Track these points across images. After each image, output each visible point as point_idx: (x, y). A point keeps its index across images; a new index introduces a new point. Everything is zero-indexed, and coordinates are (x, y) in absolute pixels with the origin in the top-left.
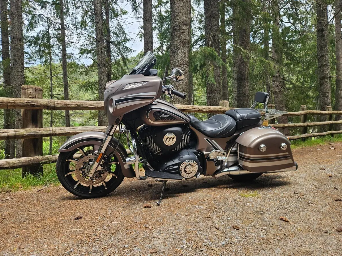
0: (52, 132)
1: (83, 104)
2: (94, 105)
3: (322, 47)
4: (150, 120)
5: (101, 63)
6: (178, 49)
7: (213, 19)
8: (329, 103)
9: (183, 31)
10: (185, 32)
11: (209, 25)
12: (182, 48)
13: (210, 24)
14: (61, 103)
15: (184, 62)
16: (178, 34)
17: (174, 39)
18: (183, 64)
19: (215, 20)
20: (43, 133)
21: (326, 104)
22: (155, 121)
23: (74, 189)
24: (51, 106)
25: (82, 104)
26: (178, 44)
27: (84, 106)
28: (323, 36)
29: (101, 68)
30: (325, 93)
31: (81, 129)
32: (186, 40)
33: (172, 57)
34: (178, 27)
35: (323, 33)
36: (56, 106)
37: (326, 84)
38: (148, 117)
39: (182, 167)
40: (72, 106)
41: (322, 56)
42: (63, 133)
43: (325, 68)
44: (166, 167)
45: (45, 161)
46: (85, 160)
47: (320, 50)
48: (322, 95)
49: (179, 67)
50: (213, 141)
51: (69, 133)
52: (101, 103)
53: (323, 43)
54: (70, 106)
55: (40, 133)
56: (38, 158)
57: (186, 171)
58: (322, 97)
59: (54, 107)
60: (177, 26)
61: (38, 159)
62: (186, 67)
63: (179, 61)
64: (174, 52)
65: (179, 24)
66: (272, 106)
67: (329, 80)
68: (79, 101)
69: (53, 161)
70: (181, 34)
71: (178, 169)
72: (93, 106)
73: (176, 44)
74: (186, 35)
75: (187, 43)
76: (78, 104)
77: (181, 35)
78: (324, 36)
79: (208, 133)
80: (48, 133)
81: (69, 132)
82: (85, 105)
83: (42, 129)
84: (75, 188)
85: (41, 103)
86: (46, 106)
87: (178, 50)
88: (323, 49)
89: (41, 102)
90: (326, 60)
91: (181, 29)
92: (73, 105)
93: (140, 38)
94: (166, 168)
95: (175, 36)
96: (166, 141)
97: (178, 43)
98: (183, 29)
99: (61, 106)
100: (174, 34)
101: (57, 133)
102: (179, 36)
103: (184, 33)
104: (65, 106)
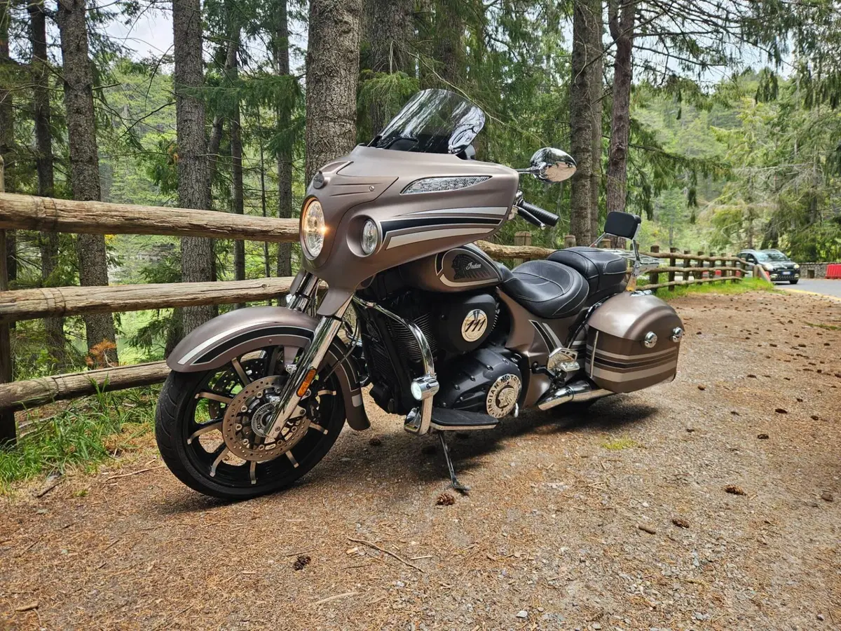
0: (52, 304)
1: (143, 216)
2: (171, 219)
3: (580, 110)
4: (443, 279)
5: (78, 81)
6: (331, 73)
7: (393, 8)
8: (588, 231)
9: (345, 28)
10: (350, 30)
11: (382, 21)
12: (343, 72)
13: (386, 19)
14: (76, 211)
15: (348, 111)
16: (334, 34)
17: (321, 47)
18: (345, 116)
19: (397, 11)
20: (24, 308)
21: (581, 233)
22: (455, 279)
23: (210, 478)
24: (44, 218)
25: (137, 216)
26: (333, 62)
27: (144, 221)
28: (583, 85)
29: (76, 96)
30: (582, 208)
31: (139, 292)
32: (352, 52)
33: (315, 92)
34: (335, 13)
35: (583, 79)
36: (61, 220)
37: (583, 191)
38: (439, 268)
39: (493, 392)
40: (110, 221)
41: (580, 129)
42: (86, 307)
43: (584, 155)
44: (459, 394)
45: (34, 397)
46: (253, 391)
47: (576, 116)
48: (576, 212)
49: (335, 122)
50: (545, 325)
51: (106, 305)
52: (188, 214)
53: (583, 101)
54: (103, 220)
55: (15, 308)
56: (9, 390)
57: (498, 402)
58: (576, 217)
59: (56, 222)
60: (331, 10)
61: (12, 392)
62: (350, 124)
63: (335, 107)
64: (318, 81)
65: (335, 6)
66: (527, 235)
67: (589, 182)
68: (129, 207)
69: (58, 395)
70: (340, 35)
71: (484, 398)
72: (168, 222)
73: (327, 60)
74: (352, 39)
75: (354, 62)
76: (126, 214)
77: (342, 39)
78: (586, 85)
79: (538, 307)
80: (42, 307)
81: (104, 302)
82: (145, 219)
83: (20, 295)
84: (212, 474)
85: (16, 208)
86: (30, 218)
87: (334, 76)
88: (581, 115)
89: (16, 203)
90: (585, 139)
91: (341, 21)
92: (112, 217)
93: (126, 14)
94: (459, 398)
95: (325, 36)
96: (466, 331)
97: (332, 58)
98: (346, 23)
99: (75, 220)
100: (323, 31)
101: (69, 306)
102: (335, 40)
103: (347, 32)
104: (90, 221)
